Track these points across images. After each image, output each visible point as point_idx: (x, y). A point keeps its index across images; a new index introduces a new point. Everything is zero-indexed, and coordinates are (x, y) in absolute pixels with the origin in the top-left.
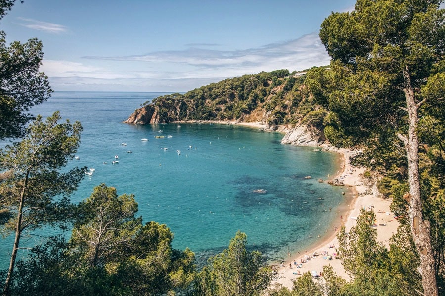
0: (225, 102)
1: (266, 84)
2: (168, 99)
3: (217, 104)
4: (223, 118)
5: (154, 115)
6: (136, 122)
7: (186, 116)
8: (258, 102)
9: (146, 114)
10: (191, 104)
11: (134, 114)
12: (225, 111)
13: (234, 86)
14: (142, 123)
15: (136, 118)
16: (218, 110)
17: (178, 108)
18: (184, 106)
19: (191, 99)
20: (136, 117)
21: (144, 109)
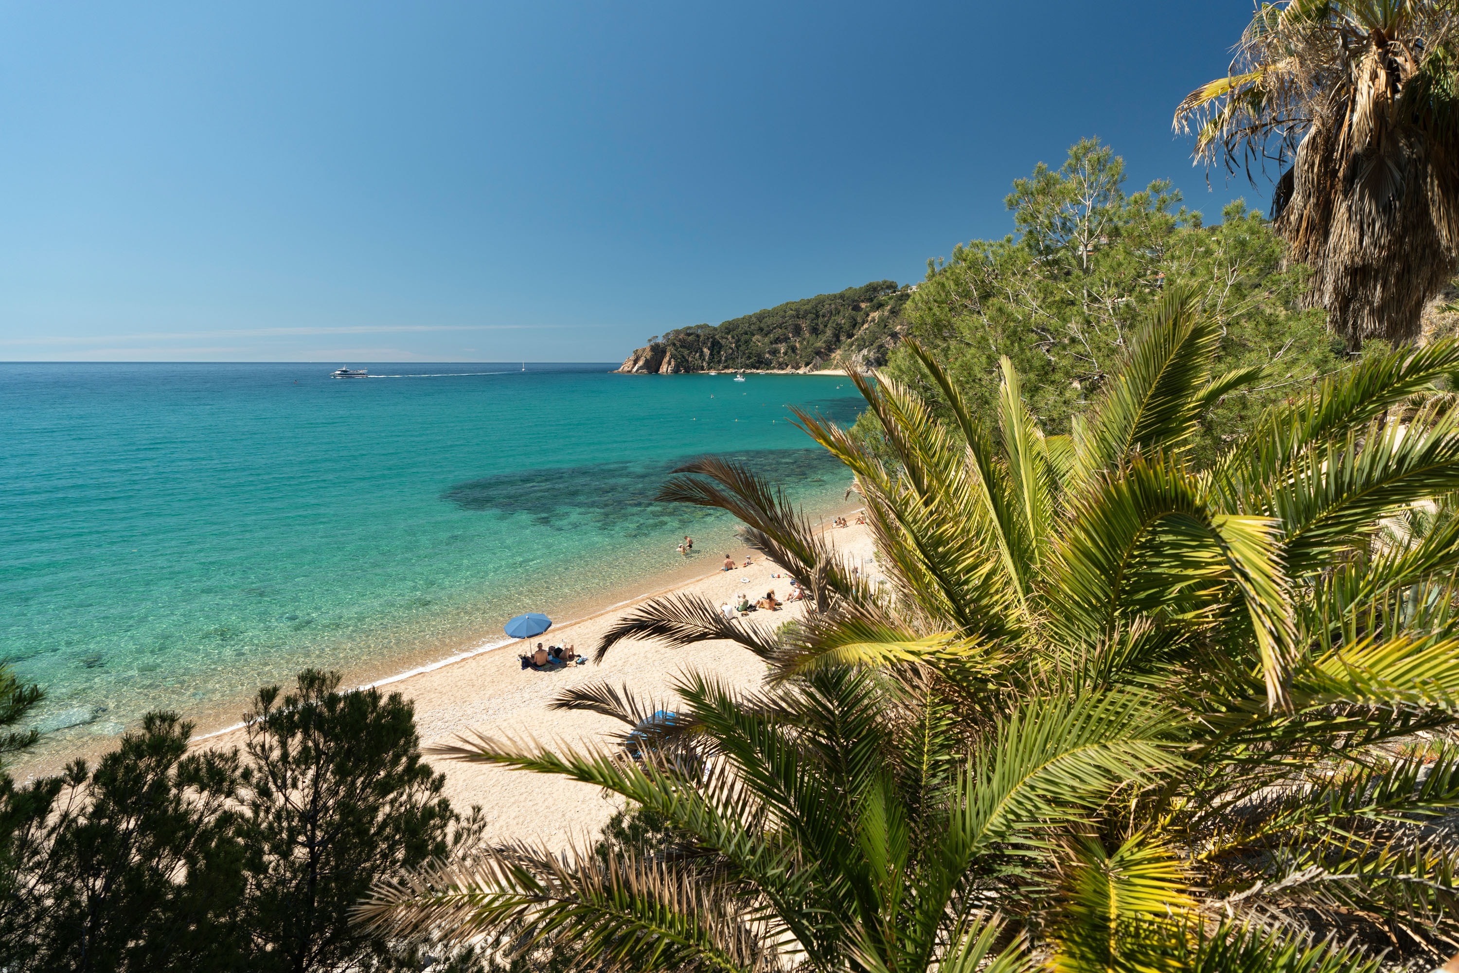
0: (786, 339)
1: (857, 308)
2: (689, 335)
3: (771, 343)
4: (781, 366)
5: (666, 359)
6: (635, 369)
7: (719, 362)
8: (843, 338)
9: (652, 358)
10: (729, 342)
11: (632, 358)
12: (785, 354)
13: (802, 313)
14: (645, 371)
15: (635, 364)
16: (774, 352)
17: (705, 350)
18: (716, 347)
19: (728, 333)
20: (635, 362)
21: (648, 349)
